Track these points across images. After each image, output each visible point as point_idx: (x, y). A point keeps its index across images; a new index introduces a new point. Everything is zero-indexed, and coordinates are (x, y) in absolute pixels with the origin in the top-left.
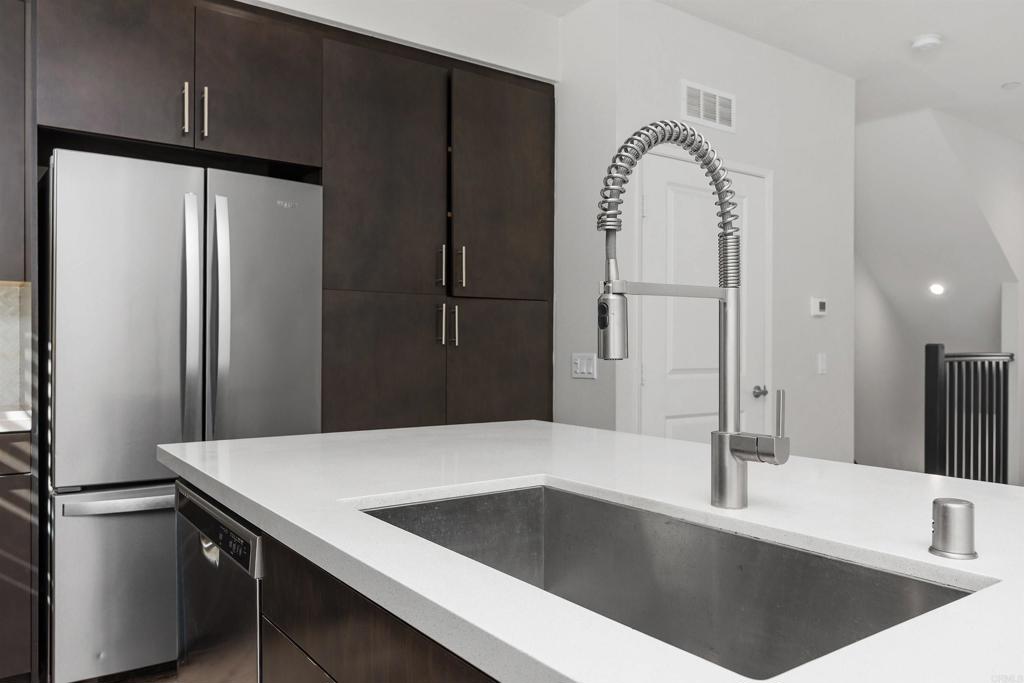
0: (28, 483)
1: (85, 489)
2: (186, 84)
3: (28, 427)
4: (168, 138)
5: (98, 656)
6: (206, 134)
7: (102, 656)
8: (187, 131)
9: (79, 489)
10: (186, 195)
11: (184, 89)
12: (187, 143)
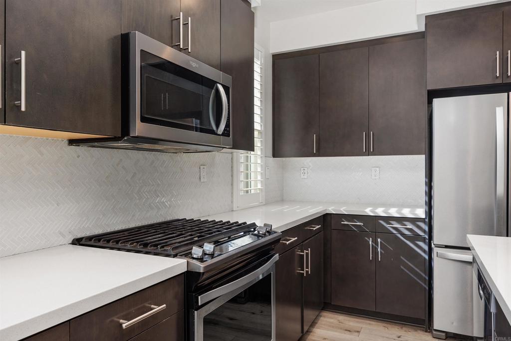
0: (424, 240)
1: (447, 247)
2: (498, 52)
3: (423, 216)
4: (488, 81)
5: (453, 323)
6: (509, 75)
7: (454, 324)
8: (498, 75)
9: (444, 246)
10: (497, 109)
11: (496, 55)
12: (499, 81)
